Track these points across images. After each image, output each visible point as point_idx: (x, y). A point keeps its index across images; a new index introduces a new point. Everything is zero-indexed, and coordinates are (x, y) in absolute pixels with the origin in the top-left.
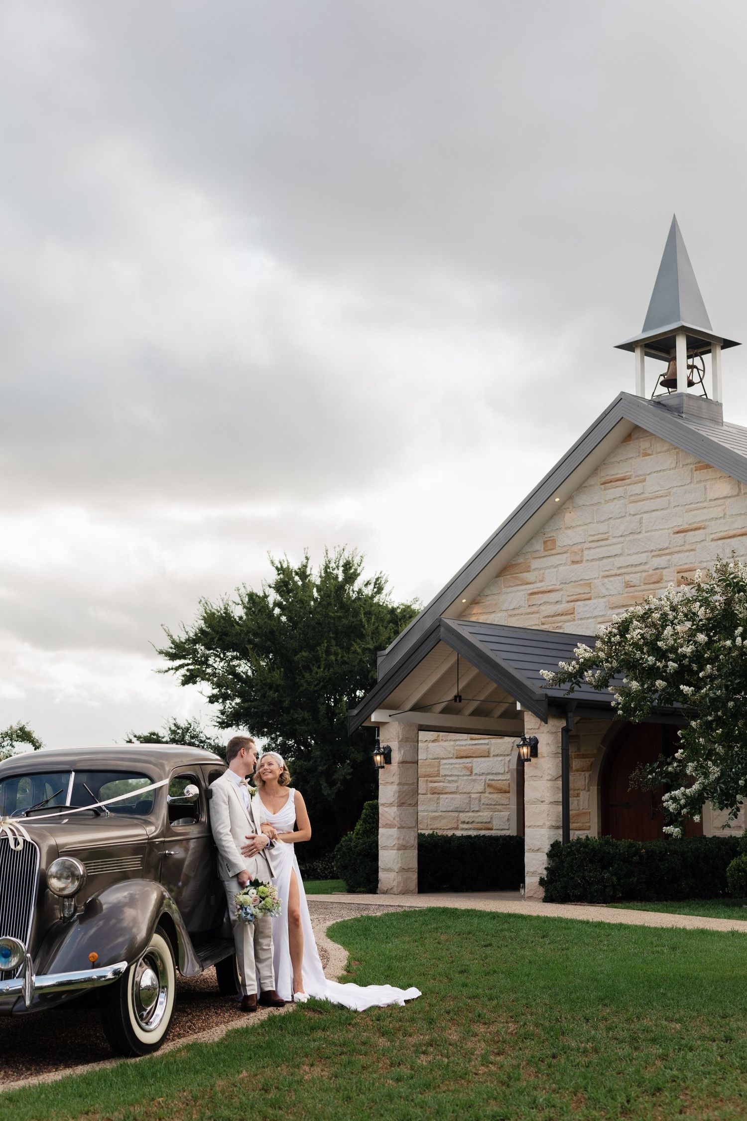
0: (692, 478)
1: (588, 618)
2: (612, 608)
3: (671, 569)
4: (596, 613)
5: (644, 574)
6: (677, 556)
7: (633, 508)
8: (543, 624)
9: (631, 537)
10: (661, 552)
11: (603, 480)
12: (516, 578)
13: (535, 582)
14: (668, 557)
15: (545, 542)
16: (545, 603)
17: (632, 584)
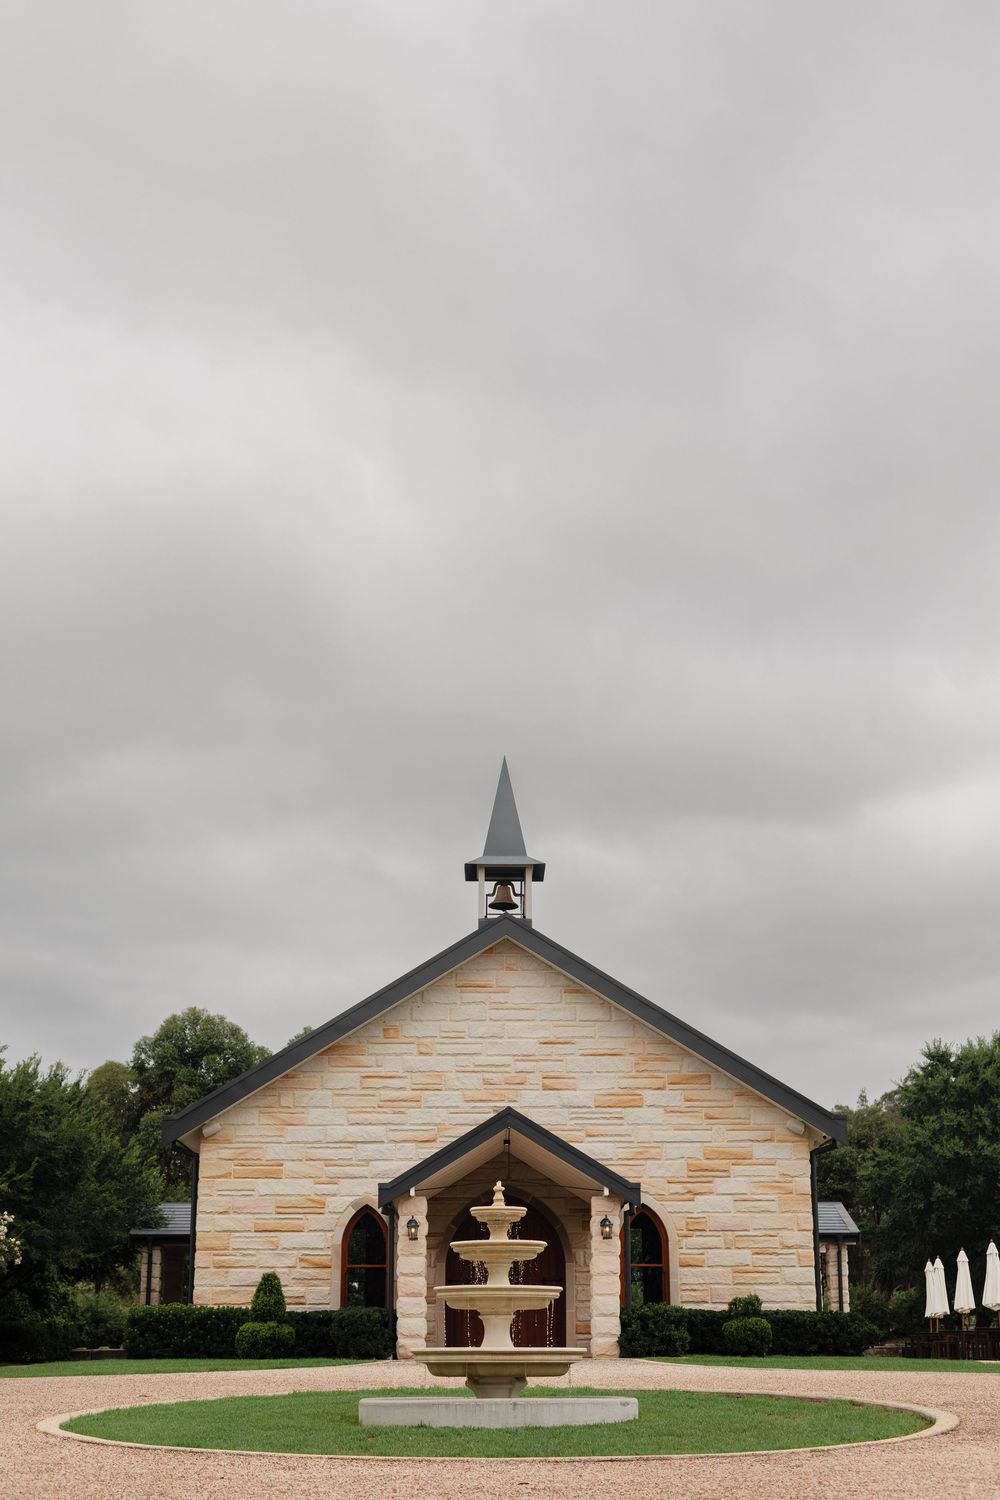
0: (561, 998)
1: (438, 1107)
2: (467, 1101)
3: (537, 1074)
4: (448, 1104)
5: (507, 1075)
6: (541, 1063)
7: (495, 1014)
8: (380, 1107)
9: (491, 1040)
10: (527, 1057)
11: (461, 984)
12: (346, 1059)
13: (371, 1066)
14: (534, 1063)
15: (384, 1030)
16: (384, 1087)
17: (491, 1082)
